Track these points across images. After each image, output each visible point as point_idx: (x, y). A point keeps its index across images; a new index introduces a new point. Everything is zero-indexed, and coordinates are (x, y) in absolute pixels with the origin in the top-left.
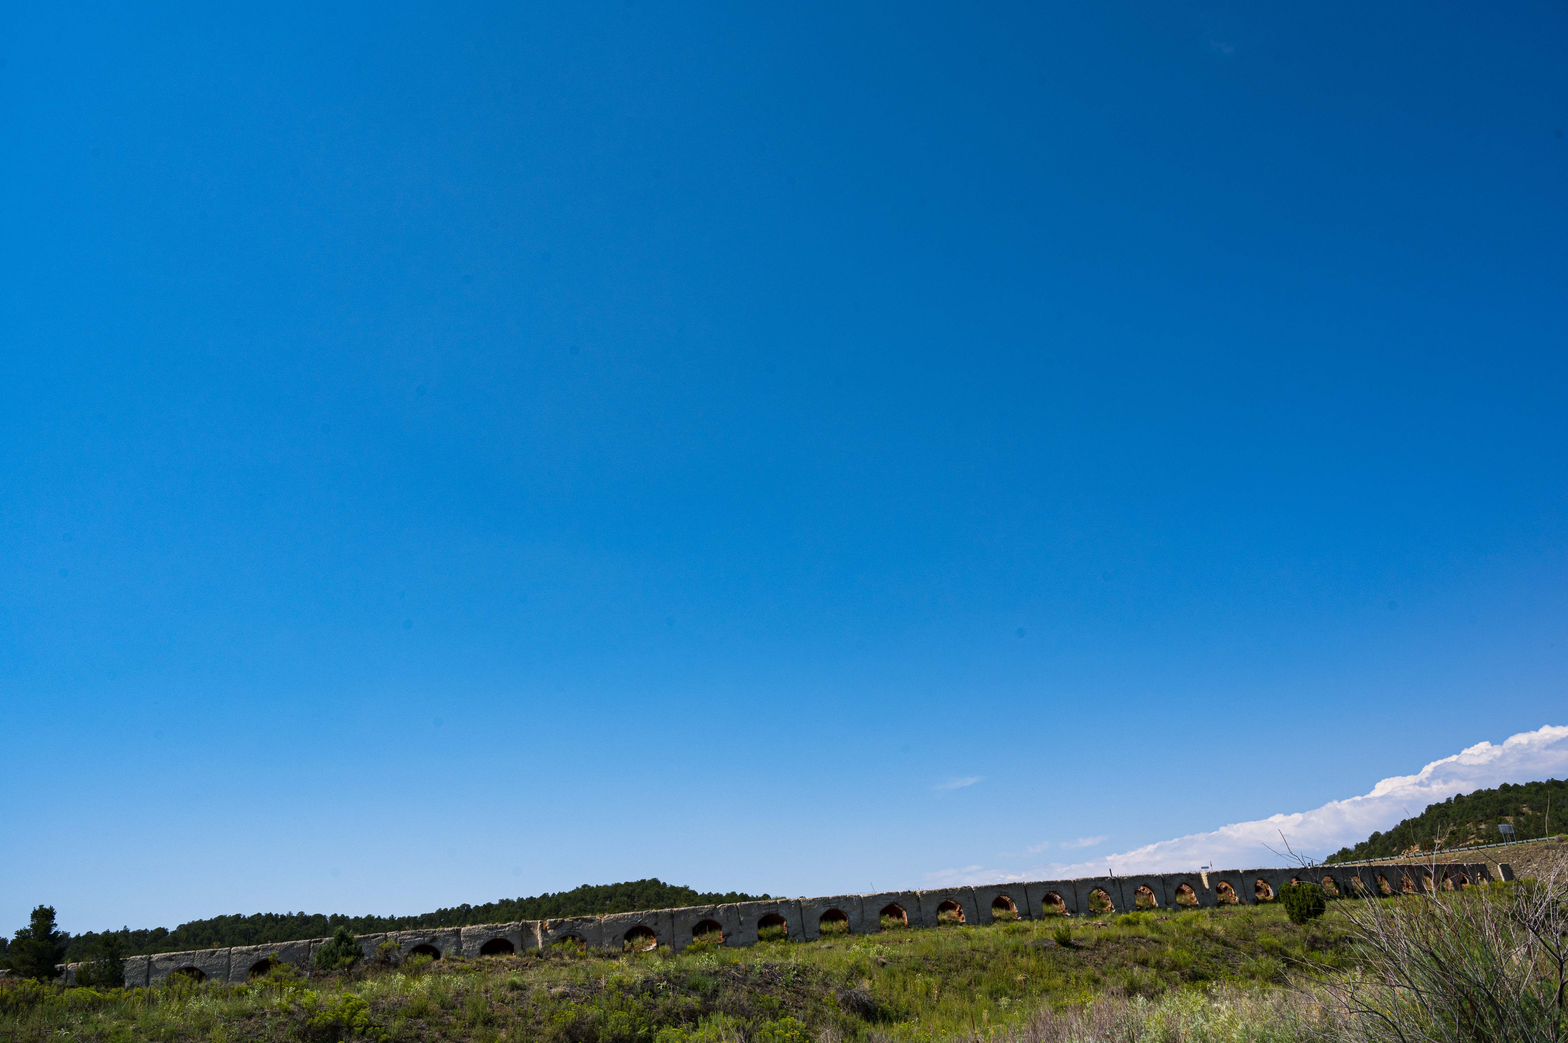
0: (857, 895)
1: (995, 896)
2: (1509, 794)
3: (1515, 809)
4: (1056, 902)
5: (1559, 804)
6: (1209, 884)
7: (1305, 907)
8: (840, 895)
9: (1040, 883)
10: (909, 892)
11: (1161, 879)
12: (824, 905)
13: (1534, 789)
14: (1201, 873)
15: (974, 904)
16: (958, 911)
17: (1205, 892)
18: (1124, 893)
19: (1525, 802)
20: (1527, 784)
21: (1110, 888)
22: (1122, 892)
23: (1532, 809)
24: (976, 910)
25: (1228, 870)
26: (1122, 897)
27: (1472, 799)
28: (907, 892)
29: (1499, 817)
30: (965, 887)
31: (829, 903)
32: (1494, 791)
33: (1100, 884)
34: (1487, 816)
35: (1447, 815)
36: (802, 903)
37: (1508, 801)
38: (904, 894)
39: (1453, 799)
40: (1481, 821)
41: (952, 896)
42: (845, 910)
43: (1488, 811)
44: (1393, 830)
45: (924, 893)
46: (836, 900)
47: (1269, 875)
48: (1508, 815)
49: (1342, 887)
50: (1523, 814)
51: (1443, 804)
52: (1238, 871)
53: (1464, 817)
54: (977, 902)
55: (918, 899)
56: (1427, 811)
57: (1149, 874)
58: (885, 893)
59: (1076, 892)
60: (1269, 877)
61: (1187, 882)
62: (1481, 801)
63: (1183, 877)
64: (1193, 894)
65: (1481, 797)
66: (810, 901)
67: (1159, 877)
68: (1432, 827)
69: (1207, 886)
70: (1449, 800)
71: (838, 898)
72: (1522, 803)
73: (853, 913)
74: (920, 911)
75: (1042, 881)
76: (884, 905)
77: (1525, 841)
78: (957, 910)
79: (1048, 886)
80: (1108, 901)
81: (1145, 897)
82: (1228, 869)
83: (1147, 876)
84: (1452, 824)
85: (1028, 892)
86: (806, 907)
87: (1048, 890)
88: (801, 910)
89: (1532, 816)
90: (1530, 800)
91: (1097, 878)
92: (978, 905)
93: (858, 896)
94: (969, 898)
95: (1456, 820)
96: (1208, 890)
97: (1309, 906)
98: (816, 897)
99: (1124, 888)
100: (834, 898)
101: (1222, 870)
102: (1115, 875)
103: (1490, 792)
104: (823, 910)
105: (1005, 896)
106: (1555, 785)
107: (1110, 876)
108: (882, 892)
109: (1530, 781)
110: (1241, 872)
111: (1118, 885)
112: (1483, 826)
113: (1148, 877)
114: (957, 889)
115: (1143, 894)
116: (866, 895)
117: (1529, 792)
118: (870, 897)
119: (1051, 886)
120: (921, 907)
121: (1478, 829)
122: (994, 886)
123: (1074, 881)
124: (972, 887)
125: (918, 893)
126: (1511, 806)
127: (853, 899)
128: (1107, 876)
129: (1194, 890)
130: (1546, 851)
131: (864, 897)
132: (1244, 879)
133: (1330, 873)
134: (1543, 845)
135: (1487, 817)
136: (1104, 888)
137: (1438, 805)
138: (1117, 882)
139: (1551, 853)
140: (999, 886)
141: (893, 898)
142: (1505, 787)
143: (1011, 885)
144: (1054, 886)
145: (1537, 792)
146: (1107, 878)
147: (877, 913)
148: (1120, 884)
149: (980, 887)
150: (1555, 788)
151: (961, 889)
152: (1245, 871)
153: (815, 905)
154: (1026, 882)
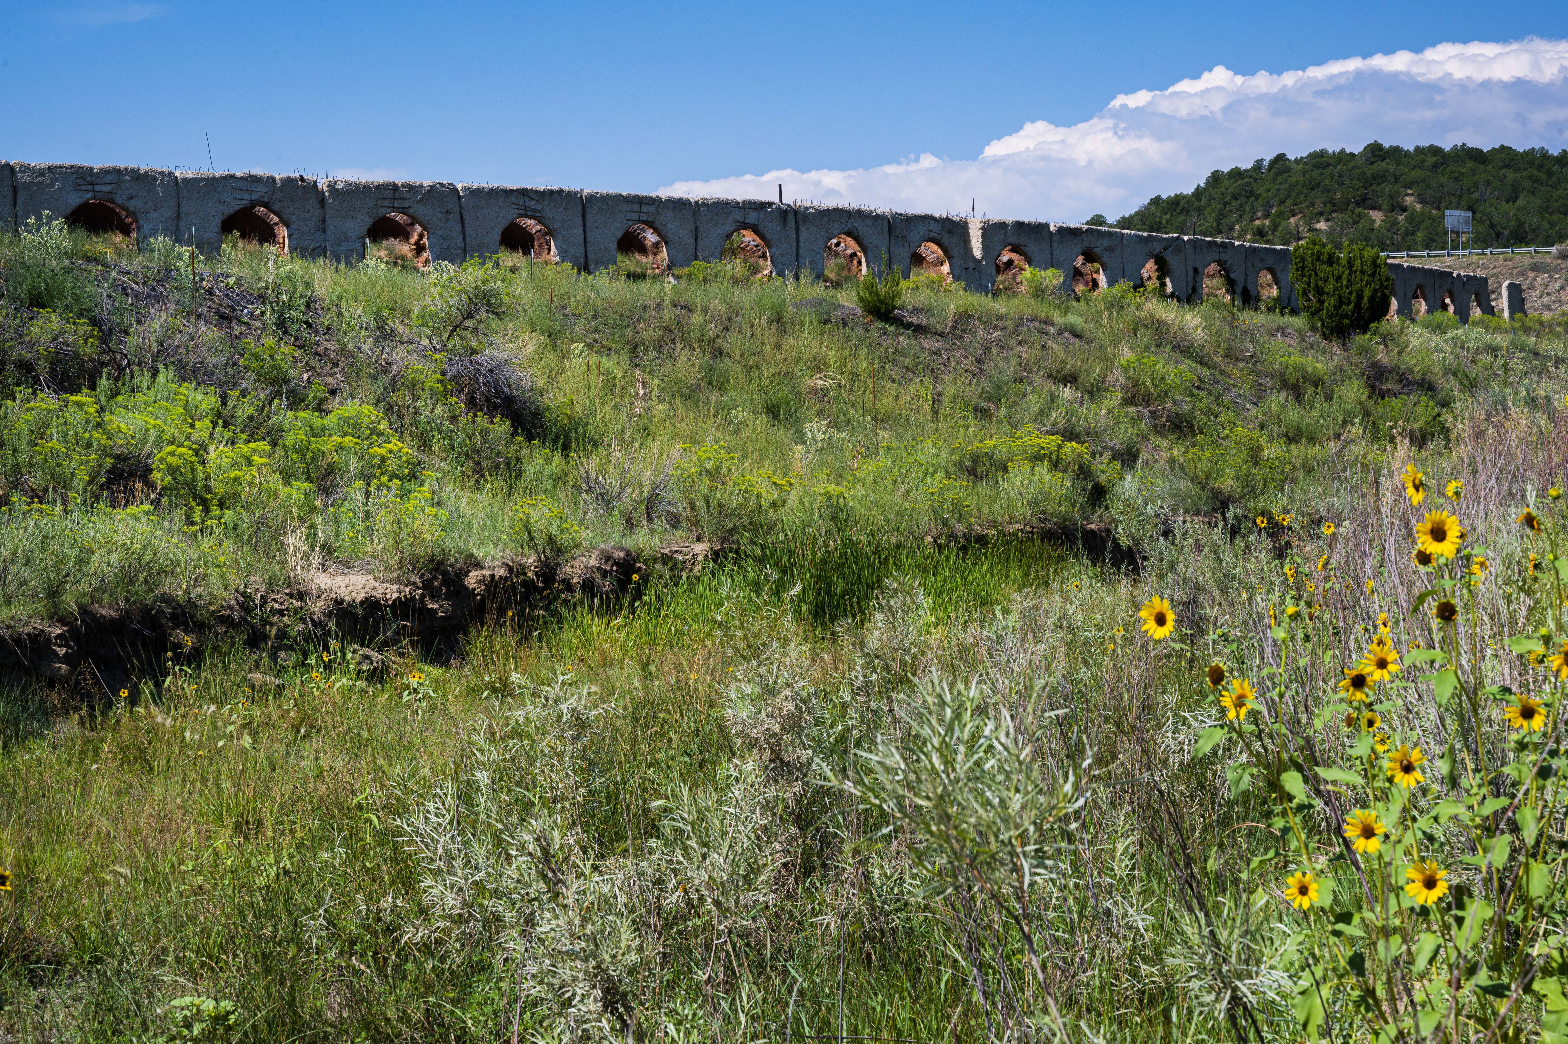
0: (165, 170)
1: (504, 217)
2: (1384, 164)
3: (1391, 197)
4: (643, 249)
5: (1476, 195)
6: (983, 249)
7: (1353, 297)
8: (121, 165)
9: (618, 198)
10: (302, 178)
11: (886, 224)
12: (78, 187)
13: (1431, 160)
14: (970, 219)
15: (459, 228)
16: (417, 243)
17: (971, 265)
18: (802, 245)
19: (1410, 185)
20: (1417, 149)
21: (773, 229)
22: (798, 242)
23: (1423, 201)
24: (461, 244)
25: (1027, 221)
26: (798, 255)
27: (1309, 167)
28: (296, 180)
29: (1358, 210)
30: (441, 185)
31: (92, 184)
32: (1352, 155)
33: (752, 218)
34: (1334, 205)
35: (1251, 194)
36: (19, 176)
37: (1379, 178)
38: (289, 182)
39: (1266, 164)
40: (1321, 214)
41: (406, 204)
42: (132, 205)
43: (1338, 195)
44: (1137, 213)
45: (340, 186)
46: (109, 178)
47: (1106, 243)
48: (1374, 208)
49: (1239, 289)
50: (1404, 209)
51: (1246, 171)
52: (1046, 226)
53: (1289, 202)
54: (467, 226)
55: (322, 200)
56: (1208, 183)
57: (863, 208)
58: (239, 174)
59: (697, 228)
60: (1106, 249)
61: (938, 237)
62: (1327, 171)
63: (934, 226)
64: (946, 268)
65: (1328, 165)
66: (41, 173)
67: (880, 218)
68: (1221, 215)
69: (978, 253)
70: (1258, 165)
71: (117, 171)
72: (1406, 187)
73: (153, 215)
74: (324, 231)
75: (624, 194)
76: (235, 206)
77: (1488, 251)
78: (413, 240)
79: (636, 207)
80: (761, 262)
81: (842, 261)
82: (1027, 219)
83: (859, 211)
84: (1259, 214)
85: (588, 216)
86: (28, 186)
87: (634, 216)
88: (15, 191)
89: (1423, 214)
90: (1423, 181)
91: (750, 202)
92: (469, 232)
93: (170, 174)
94: (448, 212)
95: (1271, 207)
96: (979, 261)
97: (1360, 297)
98: (57, 163)
99: (804, 233)
100: (105, 172)
101: (1016, 219)
102: (788, 199)
103: (1343, 157)
104: (75, 200)
105: (531, 217)
106: (1470, 158)
107: (777, 201)
108: (232, 172)
109: (1424, 143)
110: (1052, 228)
111: (793, 225)
112: (1322, 225)
113: (859, 214)
114: (421, 186)
115: (836, 254)
116: (189, 175)
117: (1420, 166)
118: (201, 179)
119: (645, 209)
120: (329, 222)
121: (1312, 230)
122: (512, 191)
123: (697, 203)
124: (459, 187)
125: (322, 184)
126: (1387, 188)
127: (155, 179)
128: (771, 200)
129: (950, 258)
130: (1531, 275)
131: (184, 180)
132: (1055, 245)
133: (1224, 257)
134: (1527, 261)
135: (1333, 208)
136: (761, 228)
137: (1237, 173)
138: (791, 216)
139: (1539, 280)
140: (524, 193)
141: (260, 191)
142: (1375, 151)
143: (551, 193)
144: (652, 209)
145: (1435, 166)
146: (770, 204)
147: (216, 224)
148: (797, 223)
149: (478, 190)
150: (1470, 164)
151: (432, 187)
152: (1061, 228)
153: (52, 184)
154: (586, 191)
